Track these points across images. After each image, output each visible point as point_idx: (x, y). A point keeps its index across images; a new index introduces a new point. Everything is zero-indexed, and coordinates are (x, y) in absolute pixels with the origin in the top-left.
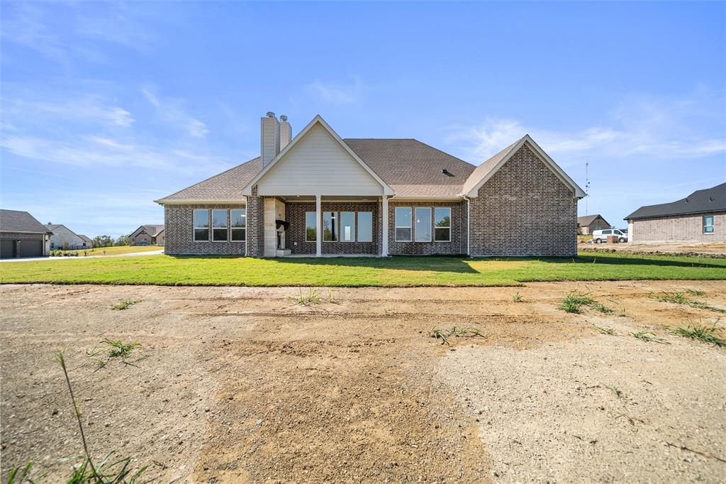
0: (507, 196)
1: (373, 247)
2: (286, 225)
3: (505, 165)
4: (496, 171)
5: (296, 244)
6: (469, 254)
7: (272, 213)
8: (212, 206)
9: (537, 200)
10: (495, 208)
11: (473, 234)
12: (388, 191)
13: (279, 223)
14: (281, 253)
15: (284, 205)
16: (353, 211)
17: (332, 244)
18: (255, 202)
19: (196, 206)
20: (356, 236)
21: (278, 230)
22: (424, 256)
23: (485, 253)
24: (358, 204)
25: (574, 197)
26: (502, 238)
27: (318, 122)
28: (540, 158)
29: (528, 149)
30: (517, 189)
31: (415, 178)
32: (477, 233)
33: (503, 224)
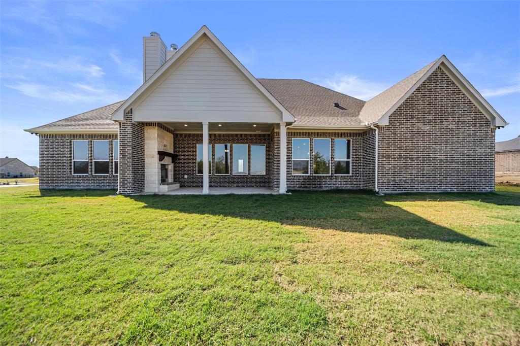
0: (420, 125)
1: (267, 180)
2: (174, 157)
3: (418, 90)
4: (407, 96)
5: (186, 177)
6: (377, 190)
7: (153, 143)
8: (92, 136)
9: (452, 130)
10: (406, 138)
11: (382, 167)
12: (287, 117)
13: (162, 155)
14: (164, 189)
15: (172, 135)
16: (246, 143)
17: (224, 177)
18: (129, 130)
19: (74, 136)
20: (249, 168)
21: (163, 162)
22: (324, 191)
23: (396, 188)
24: (251, 135)
25: (492, 127)
26: (414, 172)
27: (205, 34)
28: (456, 83)
29: (443, 73)
30: (431, 117)
31: (308, 111)
32: (387, 167)
33: (415, 156)
